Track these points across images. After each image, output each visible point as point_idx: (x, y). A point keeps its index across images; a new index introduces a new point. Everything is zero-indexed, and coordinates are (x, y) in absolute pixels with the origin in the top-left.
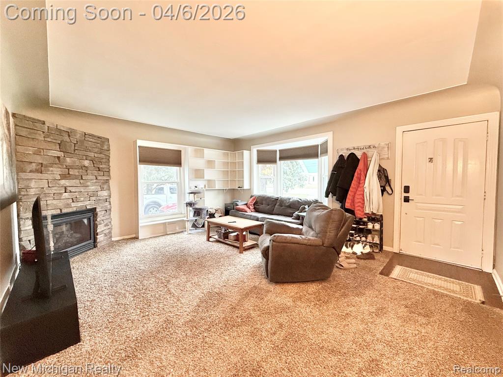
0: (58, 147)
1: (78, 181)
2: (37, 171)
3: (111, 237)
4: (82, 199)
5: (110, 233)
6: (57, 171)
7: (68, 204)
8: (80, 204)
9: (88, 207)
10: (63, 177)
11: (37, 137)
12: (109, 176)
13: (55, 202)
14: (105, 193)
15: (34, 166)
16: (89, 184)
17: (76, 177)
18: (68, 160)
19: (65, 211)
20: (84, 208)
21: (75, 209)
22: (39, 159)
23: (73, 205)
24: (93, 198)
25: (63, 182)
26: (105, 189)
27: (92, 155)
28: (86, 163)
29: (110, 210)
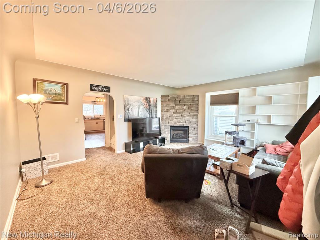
0: (173, 102)
1: (180, 115)
2: (166, 111)
3: (197, 141)
4: (182, 122)
5: (197, 138)
6: (172, 111)
7: (176, 123)
8: (181, 124)
9: (185, 125)
10: (174, 113)
11: (167, 101)
12: (198, 112)
13: (171, 121)
14: (194, 120)
15: (165, 110)
16: (186, 116)
17: (179, 113)
18: (177, 107)
19: (174, 125)
20: (183, 125)
21: (178, 125)
22: (167, 108)
23: (178, 123)
24: (188, 122)
25: (174, 115)
26: (194, 118)
27: (188, 104)
28: (185, 107)
29: (197, 128)
